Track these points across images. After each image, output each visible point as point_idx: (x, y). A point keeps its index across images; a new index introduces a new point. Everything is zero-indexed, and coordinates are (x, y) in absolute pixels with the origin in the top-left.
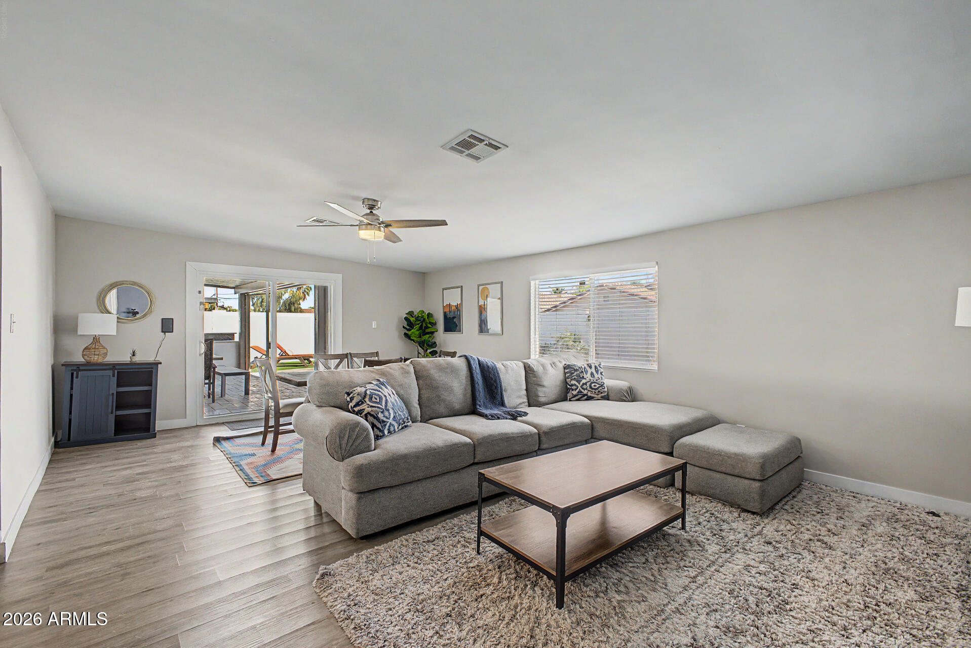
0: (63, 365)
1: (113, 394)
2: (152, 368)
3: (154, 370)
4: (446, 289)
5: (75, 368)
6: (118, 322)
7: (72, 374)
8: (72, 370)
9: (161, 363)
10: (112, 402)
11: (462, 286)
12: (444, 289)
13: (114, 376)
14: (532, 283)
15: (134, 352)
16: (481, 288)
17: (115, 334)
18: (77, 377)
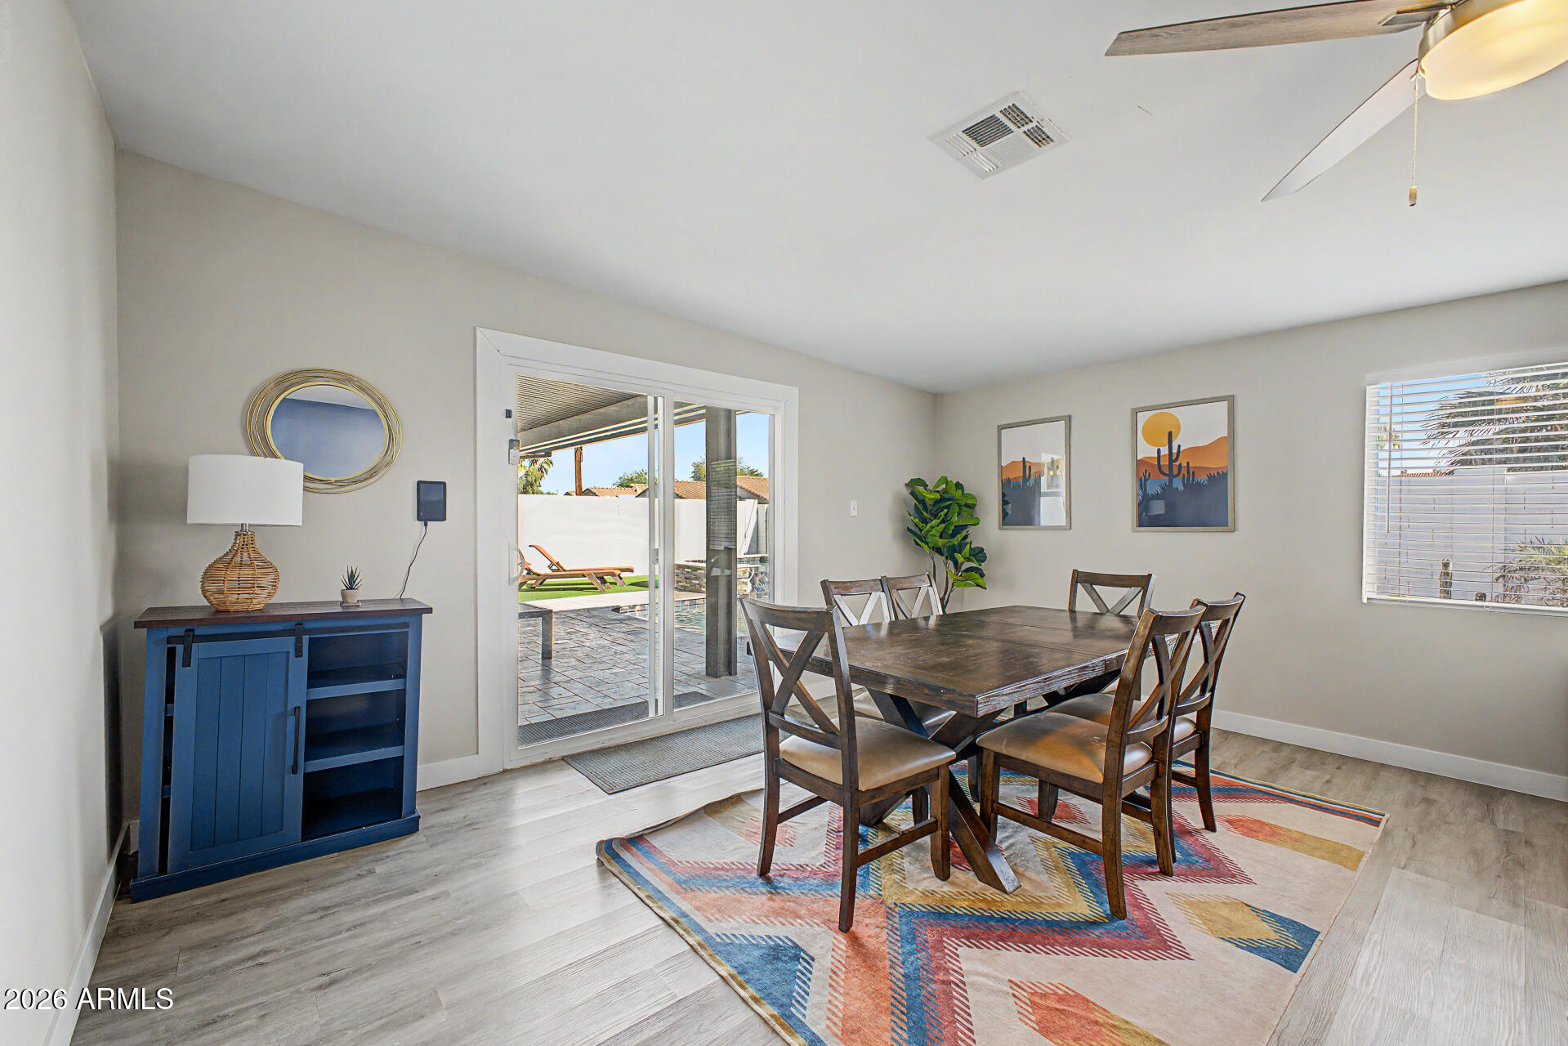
0: (137, 625)
1: (297, 709)
2: (406, 625)
3: (411, 632)
4: (1010, 426)
5: (179, 631)
6: (305, 489)
7: (171, 653)
8: (170, 640)
9: (429, 610)
10: (294, 731)
11: (1070, 417)
12: (1001, 428)
13: (299, 654)
14: (1370, 390)
15: (352, 578)
16: (1143, 418)
17: (301, 525)
18: (187, 663)
